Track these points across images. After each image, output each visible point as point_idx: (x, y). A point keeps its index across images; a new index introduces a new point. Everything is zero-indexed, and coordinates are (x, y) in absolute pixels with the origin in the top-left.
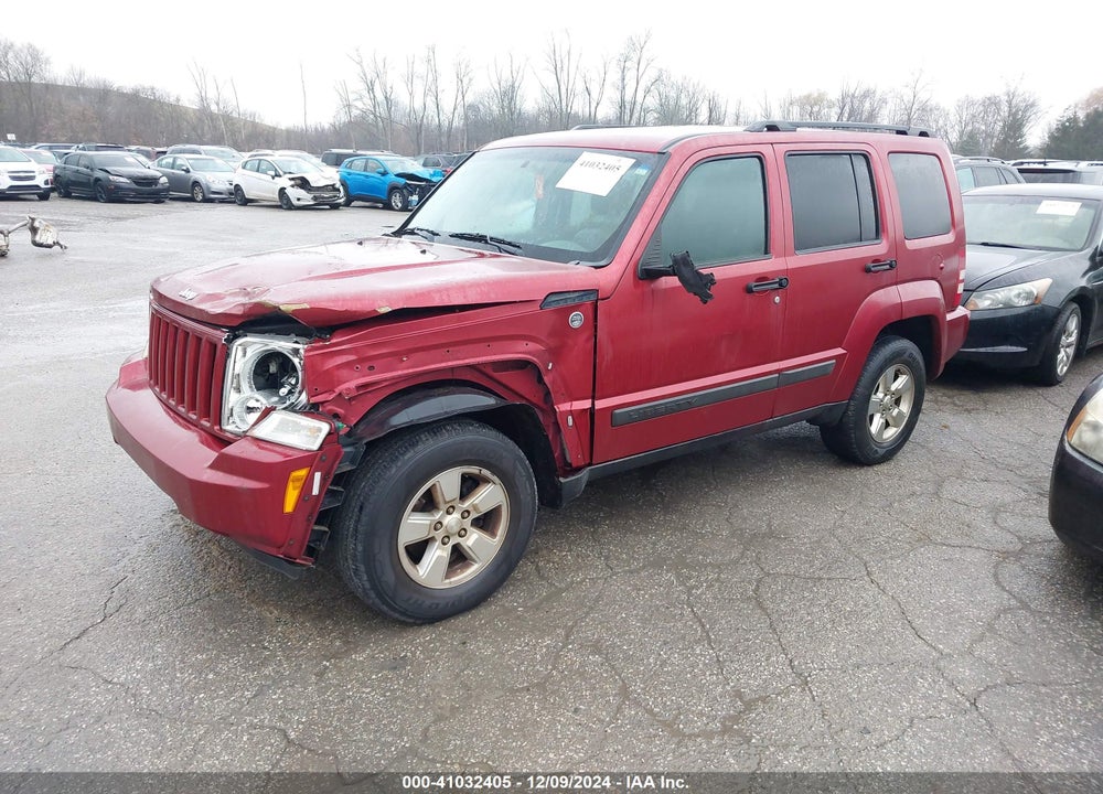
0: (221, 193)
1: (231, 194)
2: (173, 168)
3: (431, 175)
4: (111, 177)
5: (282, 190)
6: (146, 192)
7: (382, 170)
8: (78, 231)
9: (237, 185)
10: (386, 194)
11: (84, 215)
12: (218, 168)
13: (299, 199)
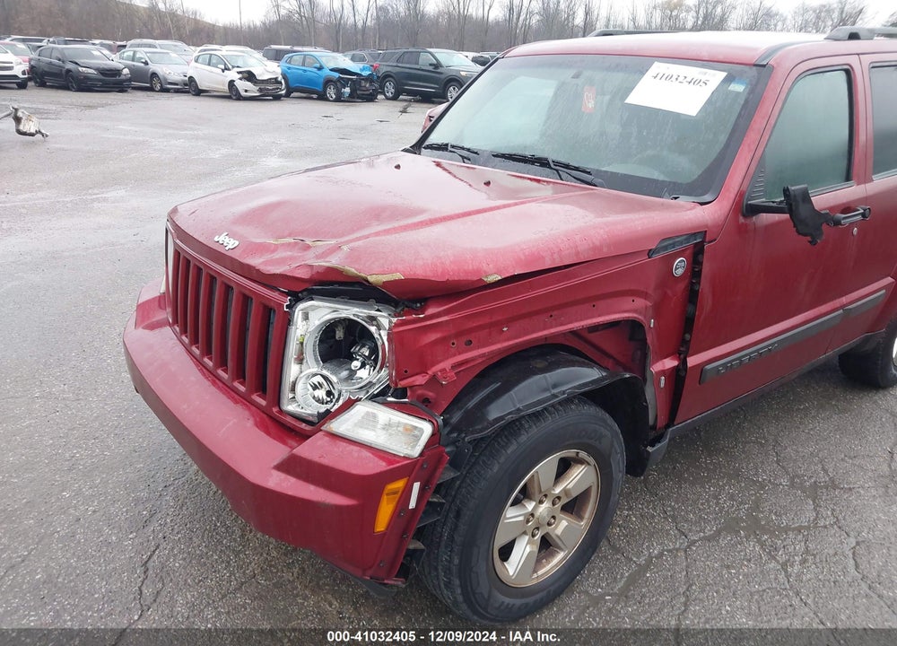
0: (177, 84)
1: (186, 85)
2: (133, 60)
3: (361, 70)
4: (80, 69)
5: (231, 83)
6: (110, 82)
7: (318, 65)
8: (56, 119)
9: (191, 77)
10: (321, 86)
11: (59, 103)
12: (173, 61)
13: (246, 91)
